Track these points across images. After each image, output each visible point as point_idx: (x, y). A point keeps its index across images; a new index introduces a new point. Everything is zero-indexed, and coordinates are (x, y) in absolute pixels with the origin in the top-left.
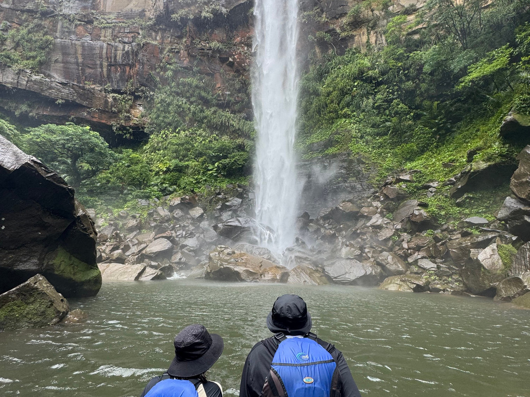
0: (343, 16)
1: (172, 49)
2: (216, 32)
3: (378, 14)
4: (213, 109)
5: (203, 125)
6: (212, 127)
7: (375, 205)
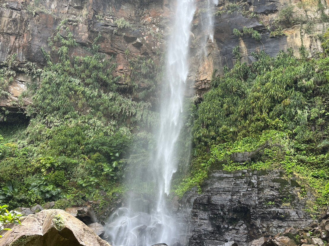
0: (273, 13)
1: (69, 21)
2: (124, 7)
3: (313, 17)
4: (111, 94)
5: (98, 113)
6: (109, 116)
7: (316, 242)
